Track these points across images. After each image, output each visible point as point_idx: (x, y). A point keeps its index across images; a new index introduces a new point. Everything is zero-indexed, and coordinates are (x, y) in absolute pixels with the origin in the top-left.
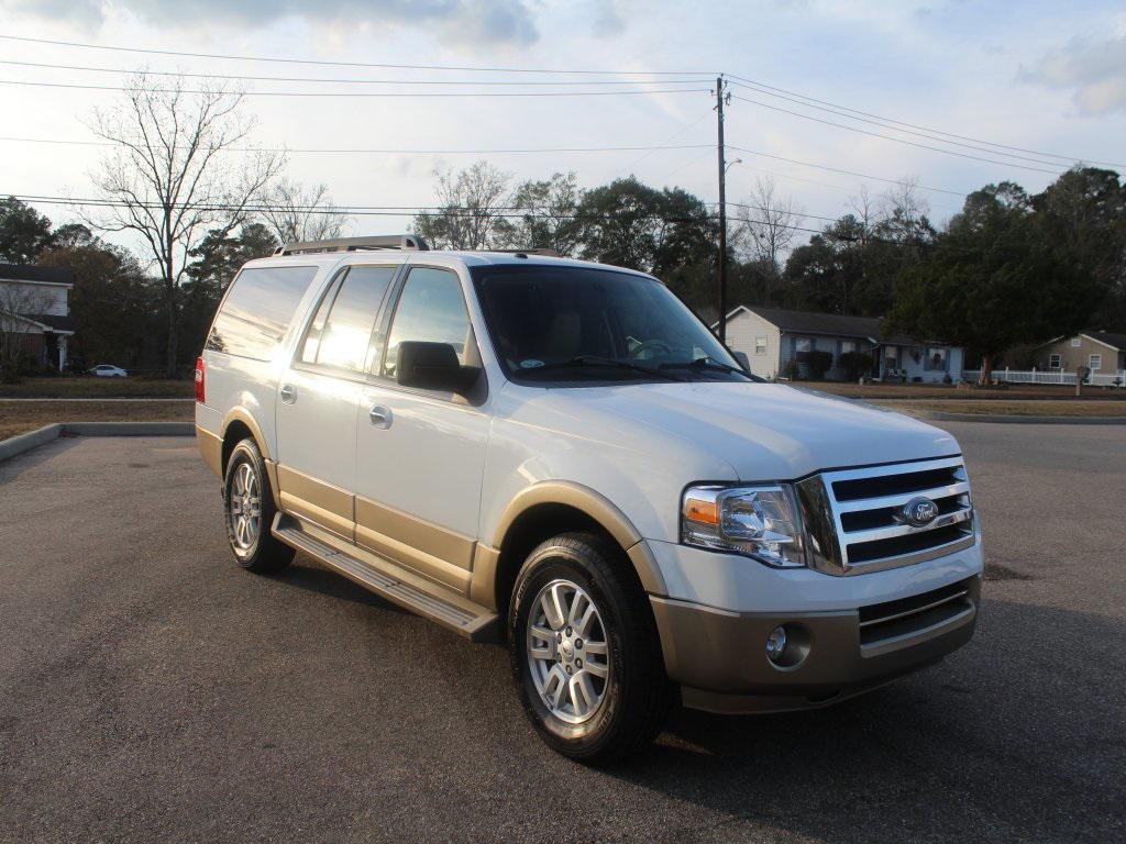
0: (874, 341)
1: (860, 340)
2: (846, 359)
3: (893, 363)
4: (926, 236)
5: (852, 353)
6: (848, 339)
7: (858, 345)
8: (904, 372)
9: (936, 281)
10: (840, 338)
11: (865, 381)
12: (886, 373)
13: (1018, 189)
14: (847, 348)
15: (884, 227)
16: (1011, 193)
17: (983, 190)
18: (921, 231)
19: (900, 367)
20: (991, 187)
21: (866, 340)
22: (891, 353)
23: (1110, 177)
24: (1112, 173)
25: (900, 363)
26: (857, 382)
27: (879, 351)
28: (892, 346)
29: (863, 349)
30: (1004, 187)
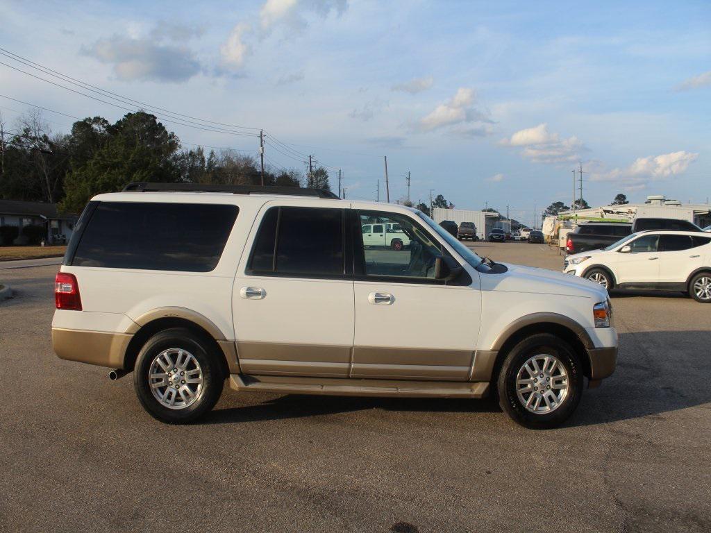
0: (45, 218)
1: (35, 217)
2: (27, 230)
3: (55, 231)
4: (47, 147)
5: (30, 225)
6: (27, 217)
7: (33, 220)
8: (63, 236)
9: (95, 179)
10: (21, 216)
11: (45, 244)
12: (54, 238)
13: (106, 122)
14: (26, 222)
15: (17, 140)
16: (101, 124)
17: (85, 121)
18: (43, 144)
19: (61, 233)
20: (90, 119)
21: (39, 216)
22: (55, 224)
23: (151, 118)
24: (153, 116)
25: (60, 230)
26: (40, 245)
27: (47, 224)
28: (55, 220)
29: (37, 223)
30: (97, 120)
